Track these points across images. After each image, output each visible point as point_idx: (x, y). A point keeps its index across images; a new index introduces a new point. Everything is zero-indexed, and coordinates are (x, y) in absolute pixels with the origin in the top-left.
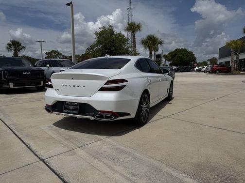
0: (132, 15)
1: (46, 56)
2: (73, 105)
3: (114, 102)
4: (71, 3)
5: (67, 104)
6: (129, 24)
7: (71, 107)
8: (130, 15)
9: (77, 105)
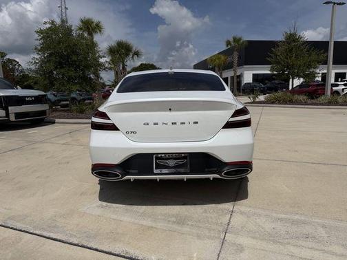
2: (175, 159)
5: (161, 158)
6: (82, 21)
7: (171, 163)
9: (185, 158)
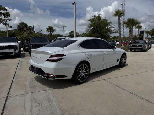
0: (125, 4)
1: (69, 34)
3: (52, 68)
4: (75, 3)
5: (34, 67)
8: (123, 4)
9: (37, 68)
